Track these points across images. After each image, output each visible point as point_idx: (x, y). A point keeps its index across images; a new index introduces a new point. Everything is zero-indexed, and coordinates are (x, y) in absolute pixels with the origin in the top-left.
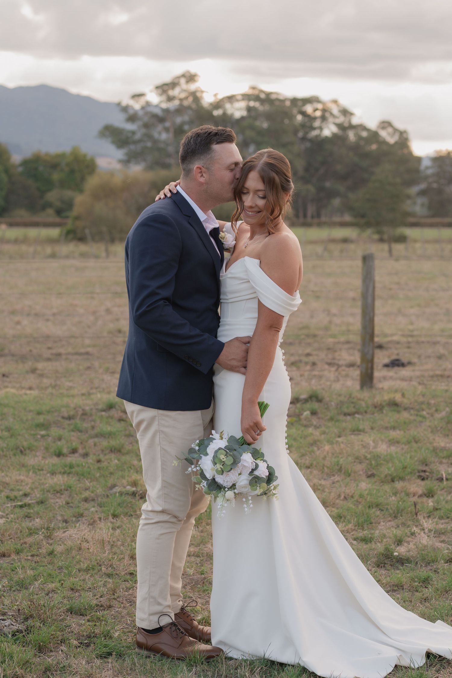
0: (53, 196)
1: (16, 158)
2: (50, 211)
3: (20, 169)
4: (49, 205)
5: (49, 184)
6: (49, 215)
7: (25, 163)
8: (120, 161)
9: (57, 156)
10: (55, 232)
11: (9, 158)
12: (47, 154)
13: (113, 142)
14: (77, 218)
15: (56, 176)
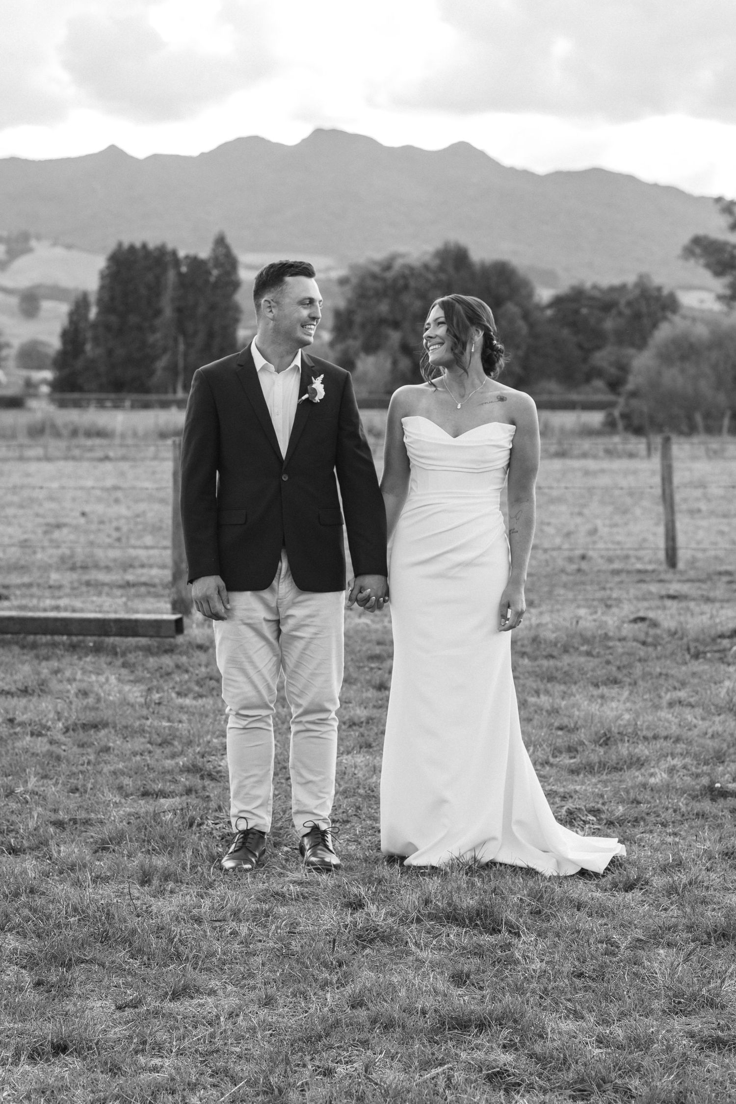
0: (602, 358)
1: (544, 294)
2: (599, 383)
3: (549, 313)
4: (598, 373)
5: (598, 338)
6: (597, 390)
7: (558, 302)
8: (720, 298)
9: (612, 289)
10: (596, 418)
11: (530, 295)
12: (595, 287)
13: (708, 266)
14: (634, 394)
15: (609, 324)
